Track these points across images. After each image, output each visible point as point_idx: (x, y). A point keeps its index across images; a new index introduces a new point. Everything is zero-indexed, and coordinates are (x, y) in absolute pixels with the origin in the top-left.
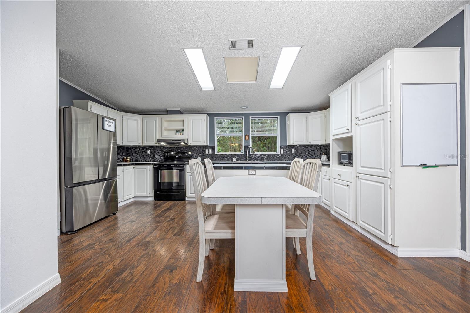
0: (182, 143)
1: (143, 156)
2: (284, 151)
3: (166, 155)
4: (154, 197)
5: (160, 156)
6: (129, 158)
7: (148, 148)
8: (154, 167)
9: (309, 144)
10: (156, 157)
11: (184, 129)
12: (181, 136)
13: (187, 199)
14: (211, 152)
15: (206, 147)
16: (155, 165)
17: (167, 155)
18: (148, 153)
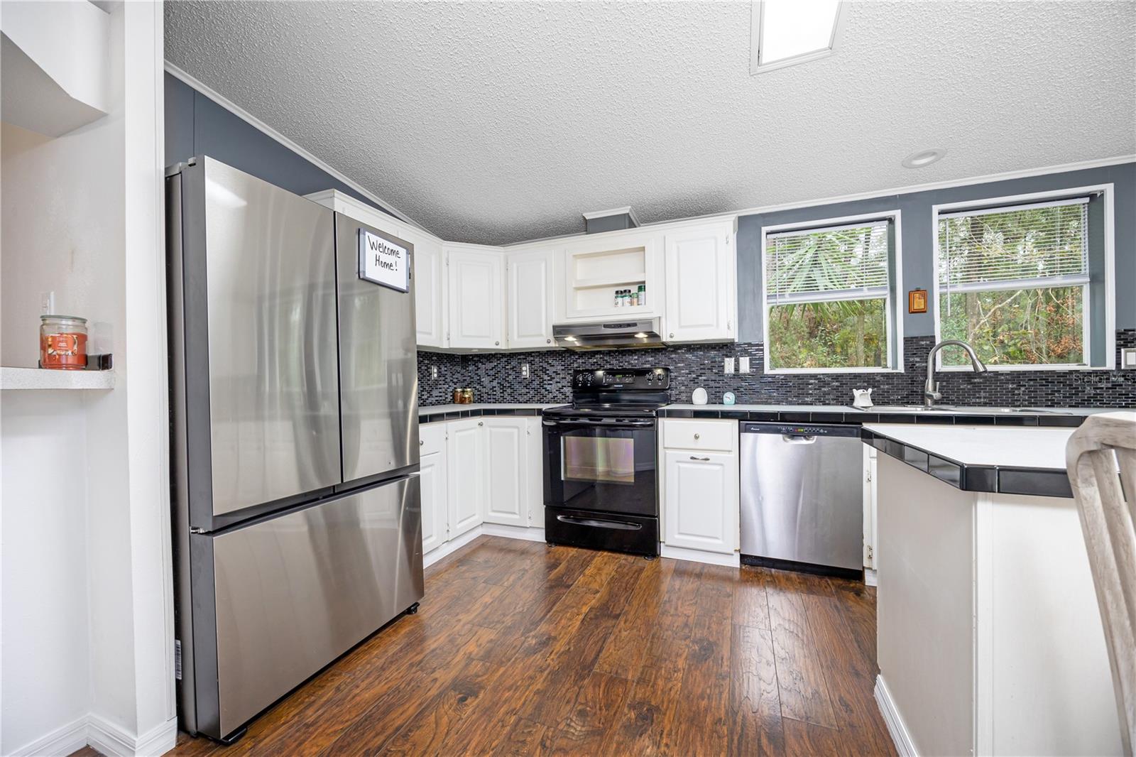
0: (641, 335)
1: (508, 385)
3: (581, 379)
4: (544, 531)
5: (560, 385)
6: (469, 390)
7: (522, 357)
8: (546, 423)
10: (548, 387)
11: (644, 282)
12: (635, 308)
13: (665, 552)
14: (745, 365)
15: (726, 348)
16: (546, 415)
17: (584, 383)
18: (524, 373)
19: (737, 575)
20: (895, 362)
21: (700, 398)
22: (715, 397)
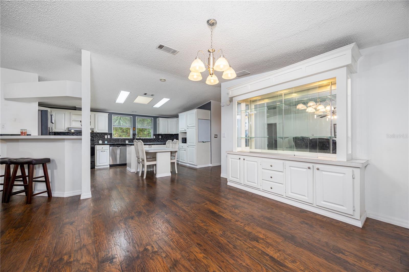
2: (155, 137)
9: (168, 133)
13: (96, 168)
14: (109, 137)
15: (106, 134)
19: (109, 168)
20: (131, 137)
21: (100, 142)
22: (103, 142)
